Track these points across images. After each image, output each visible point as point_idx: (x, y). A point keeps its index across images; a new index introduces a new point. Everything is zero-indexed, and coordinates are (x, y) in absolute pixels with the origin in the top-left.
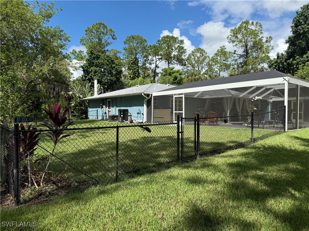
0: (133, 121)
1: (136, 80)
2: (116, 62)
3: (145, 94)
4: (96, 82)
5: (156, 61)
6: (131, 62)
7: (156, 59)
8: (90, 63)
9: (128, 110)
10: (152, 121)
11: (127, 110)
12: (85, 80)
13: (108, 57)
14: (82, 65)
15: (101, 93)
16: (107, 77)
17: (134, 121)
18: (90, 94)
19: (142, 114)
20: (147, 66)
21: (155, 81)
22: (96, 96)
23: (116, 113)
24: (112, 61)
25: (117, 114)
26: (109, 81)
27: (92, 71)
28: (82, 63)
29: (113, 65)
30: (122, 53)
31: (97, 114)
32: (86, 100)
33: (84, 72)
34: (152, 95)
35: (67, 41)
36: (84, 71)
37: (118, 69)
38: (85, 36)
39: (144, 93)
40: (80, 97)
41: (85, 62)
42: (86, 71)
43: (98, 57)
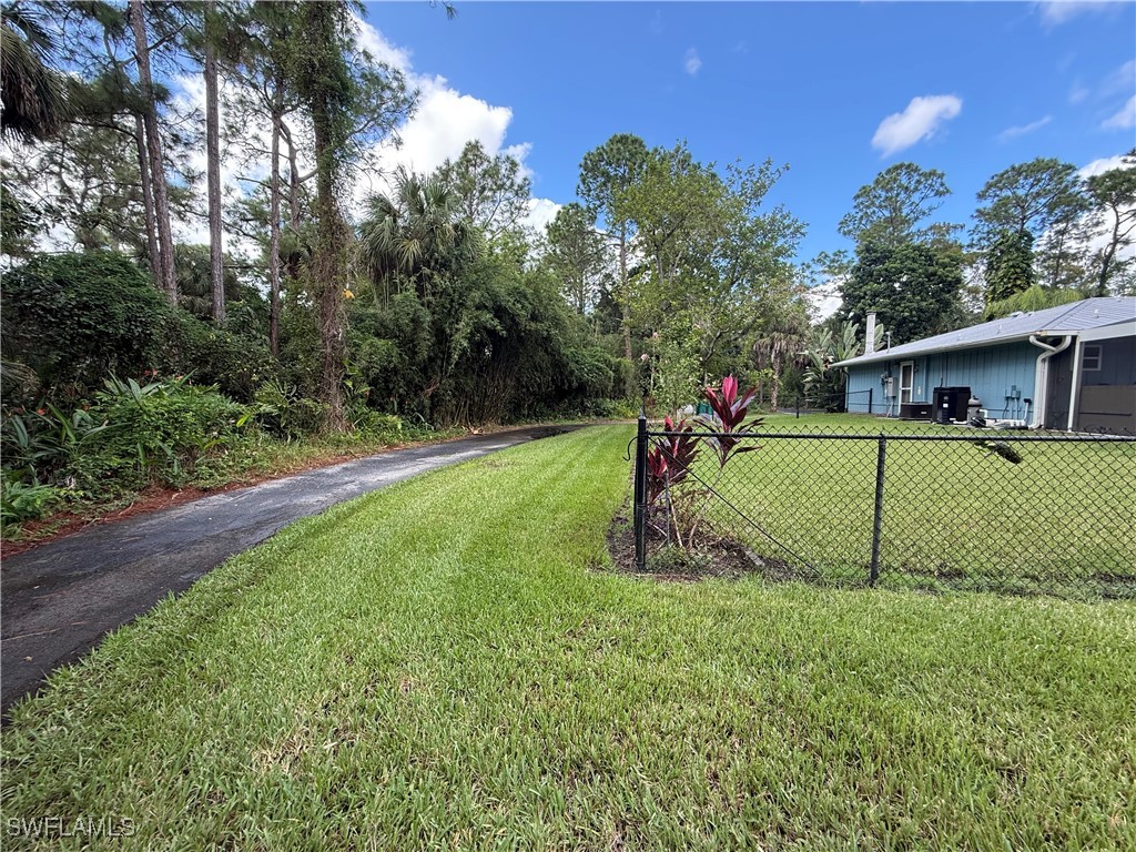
0: (985, 422)
1: (1013, 297)
2: (942, 258)
3: (1043, 339)
4: (871, 320)
5: (1118, 224)
6: (1002, 247)
7: (1118, 216)
8: (863, 275)
9: (969, 388)
10: (1070, 425)
11: (966, 391)
12: (845, 319)
13: (918, 248)
14: (841, 283)
15: (885, 347)
16: (908, 304)
17: (989, 423)
18: (854, 350)
19: (1029, 401)
20: (1070, 247)
21: (1104, 292)
22: (871, 354)
23: (926, 398)
24: (930, 259)
25: (931, 403)
26: (914, 313)
27: (866, 294)
28: (841, 279)
29: (931, 269)
30: (966, 229)
31: (871, 401)
32: (842, 367)
33: (844, 300)
34: (1074, 338)
35: (799, 235)
36: (844, 297)
37: (947, 276)
38: (853, 212)
39: (1036, 336)
40: (826, 361)
41: (848, 276)
42: (850, 295)
43: (887, 256)
